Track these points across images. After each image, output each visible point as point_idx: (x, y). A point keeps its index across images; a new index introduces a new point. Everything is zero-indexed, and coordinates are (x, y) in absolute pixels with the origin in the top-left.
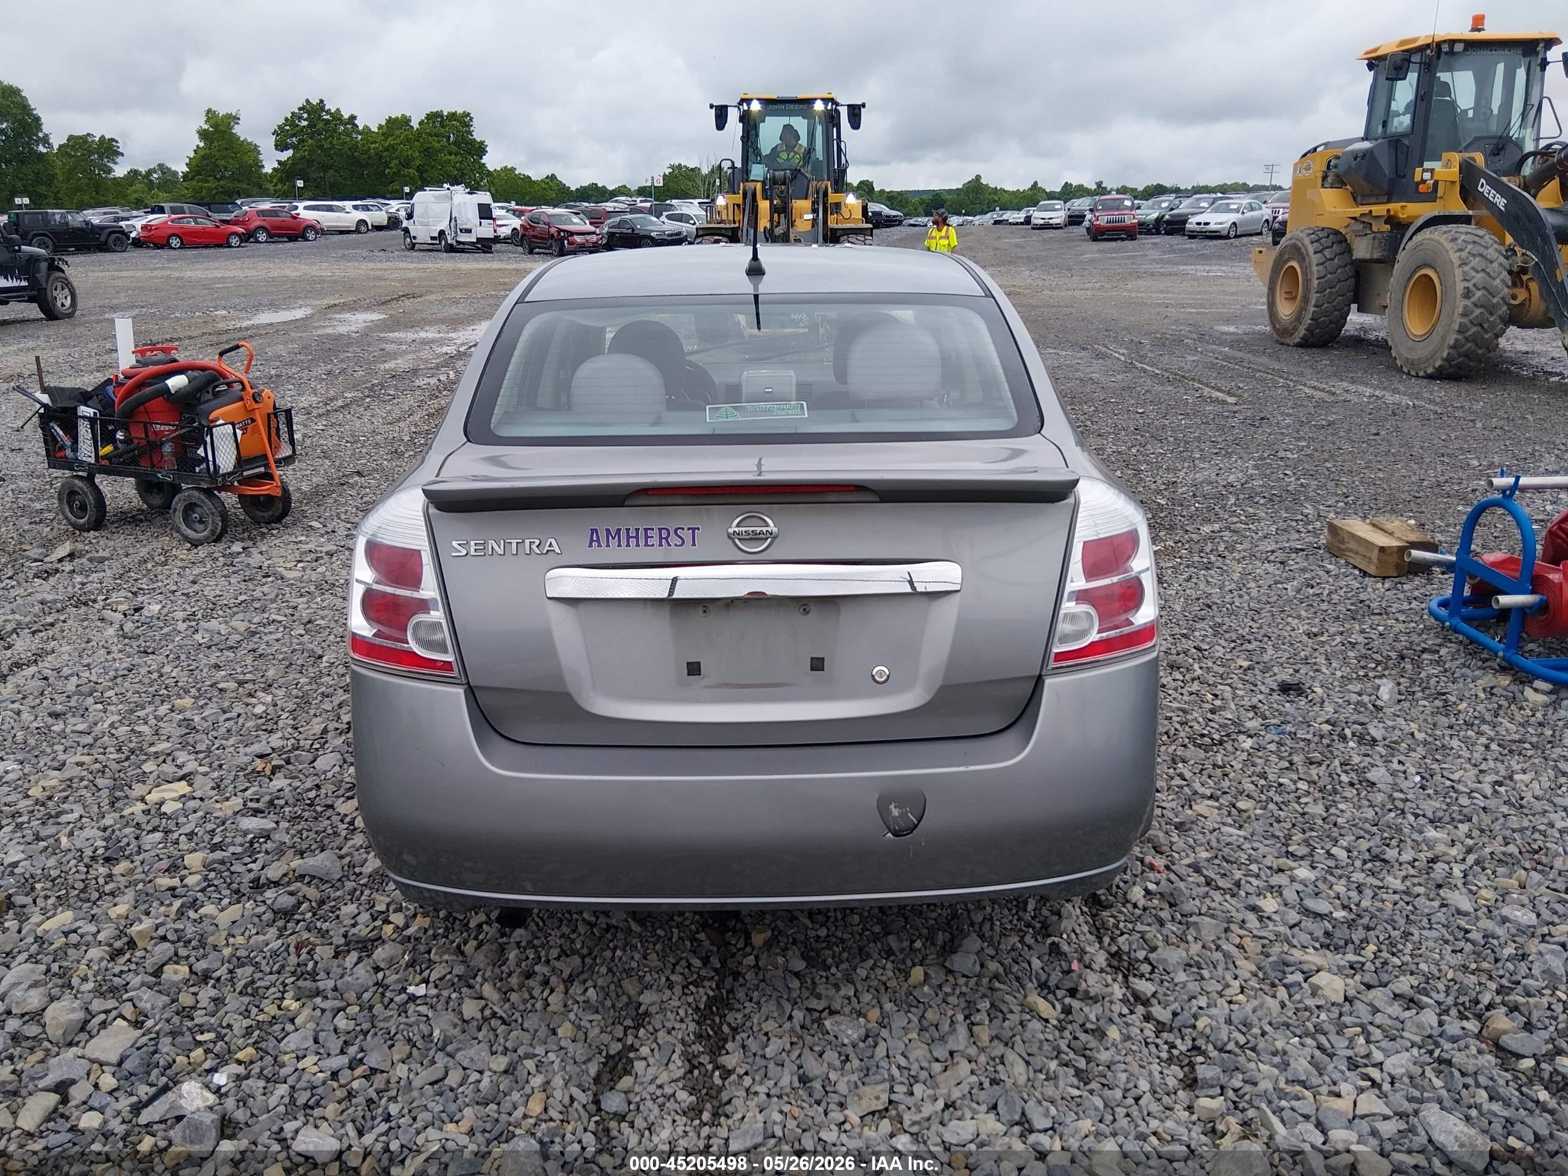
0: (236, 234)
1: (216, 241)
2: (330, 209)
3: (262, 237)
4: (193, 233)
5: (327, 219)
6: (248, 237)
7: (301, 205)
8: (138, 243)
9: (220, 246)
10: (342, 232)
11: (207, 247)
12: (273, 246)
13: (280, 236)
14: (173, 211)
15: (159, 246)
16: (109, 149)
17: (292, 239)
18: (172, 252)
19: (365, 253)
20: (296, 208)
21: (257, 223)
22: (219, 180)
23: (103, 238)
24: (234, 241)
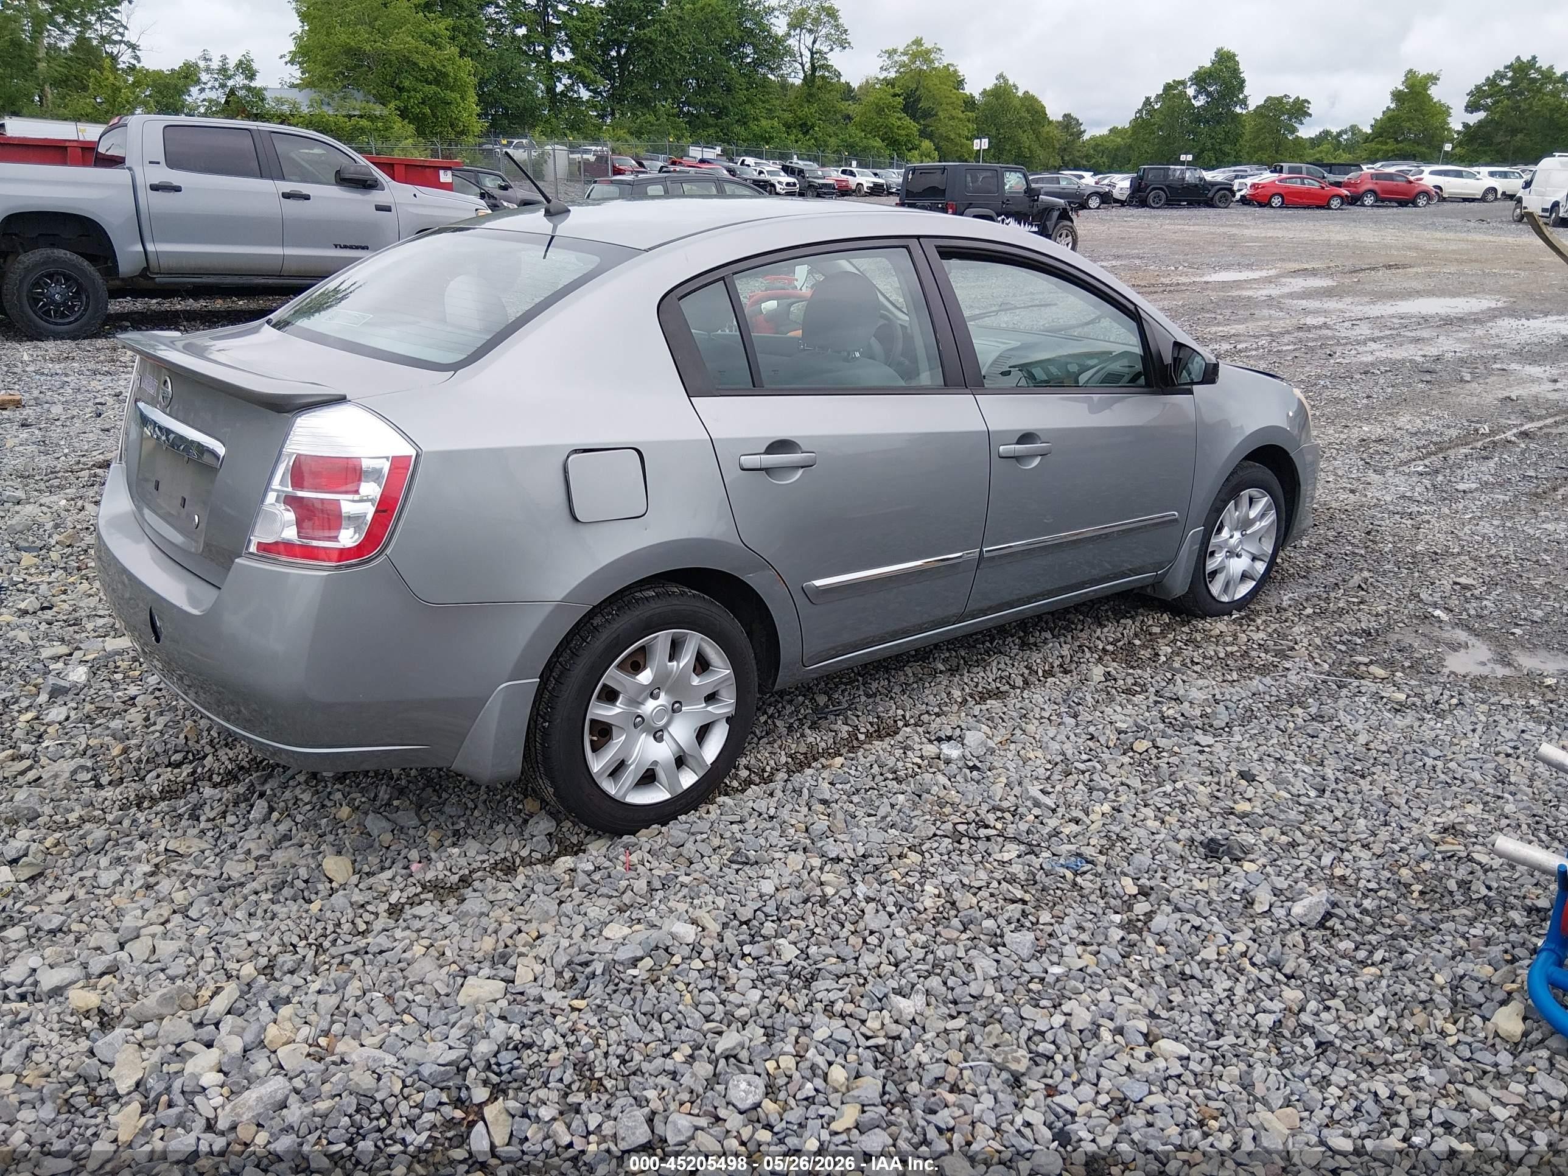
0: (1339, 196)
1: (1317, 202)
2: (1459, 174)
3: (1369, 200)
4: (1299, 194)
5: (1452, 185)
6: (1354, 200)
7: (1427, 169)
8: (1245, 201)
9: (1319, 207)
10: (1465, 200)
11: (1308, 207)
12: (1381, 210)
13: (1390, 200)
14: (1291, 170)
15: (1261, 205)
16: (1300, 109)
17: (1402, 204)
18: (1272, 211)
19: (1459, 222)
20: (1422, 172)
21: (1369, 186)
22: (1398, 142)
23: (1210, 195)
24: (1335, 203)
